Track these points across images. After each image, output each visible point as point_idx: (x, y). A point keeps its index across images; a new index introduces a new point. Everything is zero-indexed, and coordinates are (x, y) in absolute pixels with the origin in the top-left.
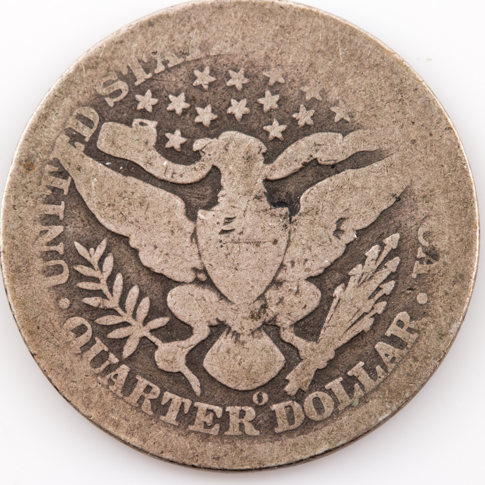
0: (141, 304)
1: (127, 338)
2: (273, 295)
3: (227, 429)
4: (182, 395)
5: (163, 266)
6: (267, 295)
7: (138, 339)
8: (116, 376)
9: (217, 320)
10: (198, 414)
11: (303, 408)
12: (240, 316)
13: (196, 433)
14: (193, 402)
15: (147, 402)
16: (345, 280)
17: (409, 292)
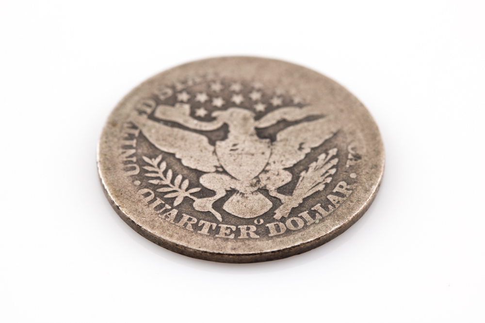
0: (184, 182)
1: (176, 197)
2: (263, 177)
3: (240, 236)
4: (211, 221)
5: (197, 165)
6: (260, 176)
7: (183, 198)
8: (170, 214)
9: (231, 188)
10: (221, 230)
11: (285, 225)
12: (244, 185)
13: (220, 238)
14: (218, 224)
15: (189, 225)
16: (307, 169)
17: (345, 173)
